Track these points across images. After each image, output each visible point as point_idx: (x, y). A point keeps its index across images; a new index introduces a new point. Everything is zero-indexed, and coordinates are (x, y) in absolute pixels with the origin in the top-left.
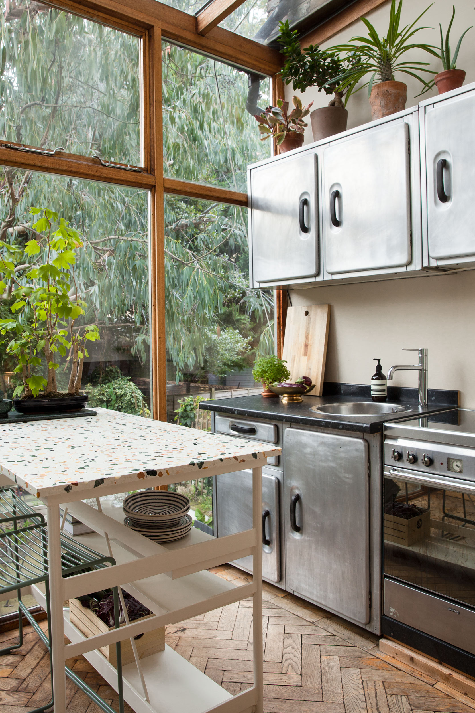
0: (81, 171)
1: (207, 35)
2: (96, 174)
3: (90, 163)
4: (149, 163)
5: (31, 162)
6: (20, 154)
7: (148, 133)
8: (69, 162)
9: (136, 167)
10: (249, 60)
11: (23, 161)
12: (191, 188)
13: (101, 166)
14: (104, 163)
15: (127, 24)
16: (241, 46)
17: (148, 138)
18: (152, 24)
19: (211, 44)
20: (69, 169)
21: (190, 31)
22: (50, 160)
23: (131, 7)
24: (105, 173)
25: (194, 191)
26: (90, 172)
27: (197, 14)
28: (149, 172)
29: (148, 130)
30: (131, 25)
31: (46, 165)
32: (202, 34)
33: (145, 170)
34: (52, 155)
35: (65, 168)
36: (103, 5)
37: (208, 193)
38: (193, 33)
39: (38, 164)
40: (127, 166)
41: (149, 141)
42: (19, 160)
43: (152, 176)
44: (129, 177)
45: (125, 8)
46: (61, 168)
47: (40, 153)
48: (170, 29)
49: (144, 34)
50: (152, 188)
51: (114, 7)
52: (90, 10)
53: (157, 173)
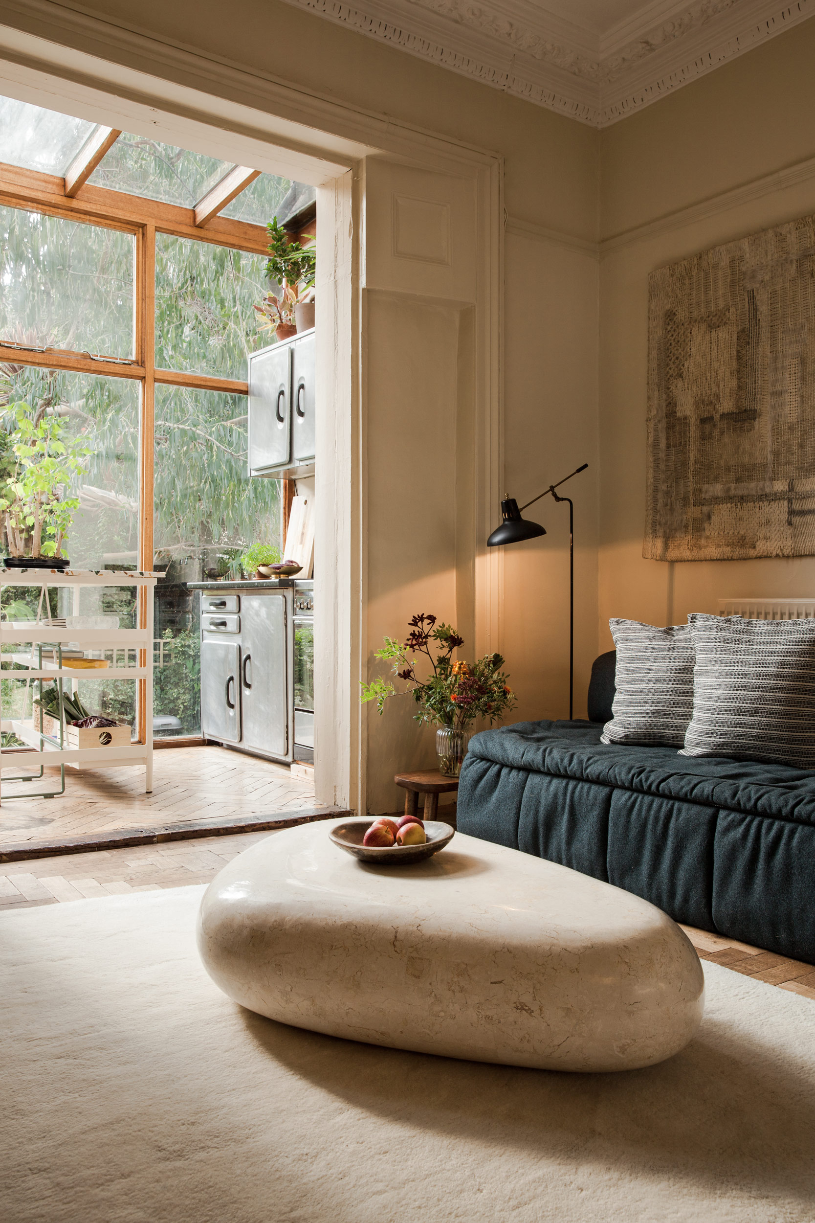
0: (70, 365)
1: (206, 226)
2: (85, 367)
3: (79, 358)
4: (140, 356)
5: (24, 359)
6: (13, 351)
7: (140, 327)
8: (58, 357)
9: (125, 360)
10: (256, 247)
11: (15, 357)
12: (184, 379)
13: (90, 361)
14: (94, 358)
15: (119, 224)
16: (245, 233)
17: (140, 332)
18: (145, 222)
19: (210, 235)
20: (59, 364)
21: (186, 225)
22: (41, 355)
23: (123, 209)
24: (94, 365)
25: (187, 381)
26: (79, 366)
27: (194, 207)
28: (140, 364)
29: (140, 324)
30: (124, 225)
31: (37, 361)
32: (200, 226)
33: (137, 362)
34: (43, 352)
35: (55, 363)
36: (94, 211)
37: (202, 383)
38: (190, 226)
39: (30, 360)
40: (117, 359)
41: (140, 334)
42: (12, 357)
43: (142, 369)
44: (118, 369)
45: (117, 211)
46: (51, 363)
47: (32, 350)
48: (164, 225)
49: (137, 232)
50: (143, 378)
51: (106, 212)
52: (82, 216)
53: (147, 365)
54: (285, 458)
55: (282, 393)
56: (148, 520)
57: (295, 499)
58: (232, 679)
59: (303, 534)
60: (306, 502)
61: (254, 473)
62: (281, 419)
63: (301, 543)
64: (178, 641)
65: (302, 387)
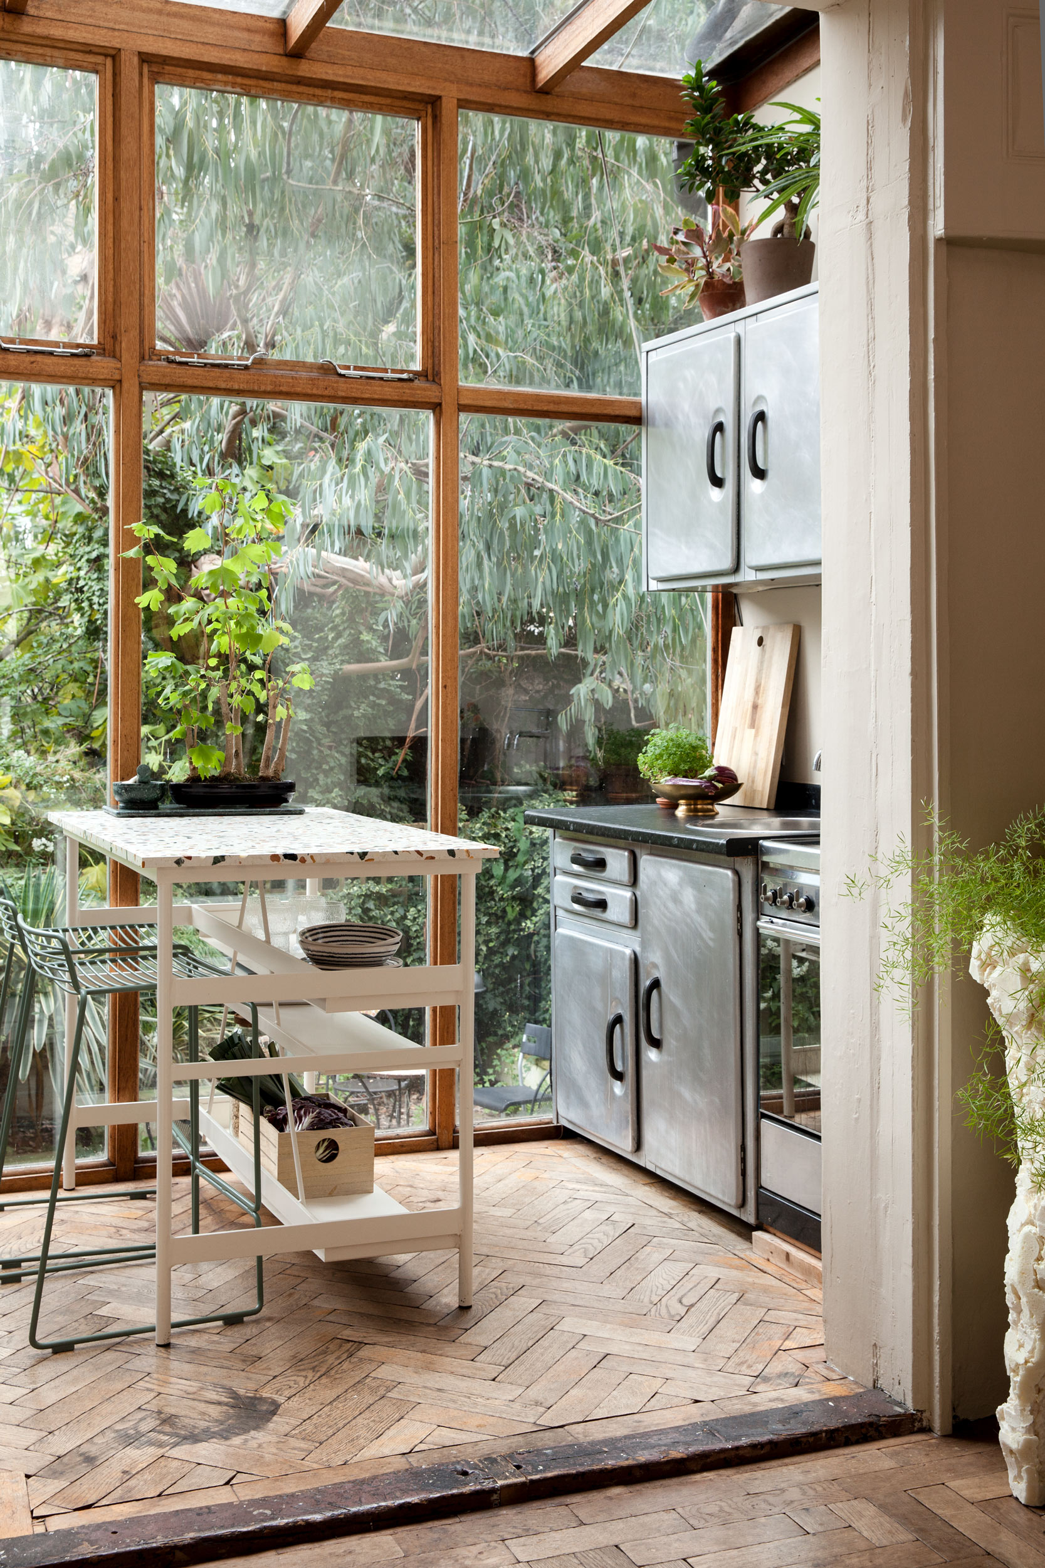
0: (299, 390)
1: (557, 89)
2: (326, 393)
3: (314, 374)
4: (430, 361)
5: (211, 384)
6: (191, 371)
7: (430, 303)
8: (276, 376)
9: (402, 372)
10: (656, 122)
11: (196, 383)
12: (516, 401)
13: (335, 378)
14: (343, 372)
15: (389, 101)
16: (634, 95)
17: (430, 314)
18: (438, 93)
19: (565, 106)
20: (277, 389)
21: (518, 90)
22: (243, 376)
23: (395, 71)
24: (343, 388)
25: (523, 406)
26: (315, 391)
27: (533, 52)
28: (430, 378)
29: (430, 298)
30: (398, 103)
31: (236, 387)
32: (546, 90)
33: (422, 375)
34: (246, 367)
35: (269, 388)
36: (341, 80)
37: (552, 407)
38: (525, 92)
39: (223, 386)
40: (385, 371)
41: (430, 319)
42: (190, 382)
43: (434, 387)
44: (388, 392)
45: (384, 75)
46: (263, 388)
47: (226, 366)
48: (474, 95)
49: (423, 114)
50: (436, 407)
51: (363, 79)
52: (318, 92)
53: (445, 379)
54: (727, 563)
55: (719, 427)
56: (449, 689)
57: (736, 631)
58: (618, 1020)
59: (755, 707)
60: (760, 642)
61: (654, 585)
62: (717, 482)
63: (753, 725)
64: (478, 825)
65: (761, 417)
